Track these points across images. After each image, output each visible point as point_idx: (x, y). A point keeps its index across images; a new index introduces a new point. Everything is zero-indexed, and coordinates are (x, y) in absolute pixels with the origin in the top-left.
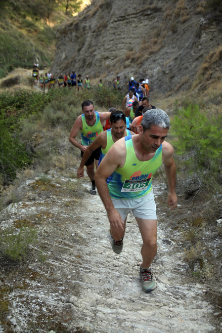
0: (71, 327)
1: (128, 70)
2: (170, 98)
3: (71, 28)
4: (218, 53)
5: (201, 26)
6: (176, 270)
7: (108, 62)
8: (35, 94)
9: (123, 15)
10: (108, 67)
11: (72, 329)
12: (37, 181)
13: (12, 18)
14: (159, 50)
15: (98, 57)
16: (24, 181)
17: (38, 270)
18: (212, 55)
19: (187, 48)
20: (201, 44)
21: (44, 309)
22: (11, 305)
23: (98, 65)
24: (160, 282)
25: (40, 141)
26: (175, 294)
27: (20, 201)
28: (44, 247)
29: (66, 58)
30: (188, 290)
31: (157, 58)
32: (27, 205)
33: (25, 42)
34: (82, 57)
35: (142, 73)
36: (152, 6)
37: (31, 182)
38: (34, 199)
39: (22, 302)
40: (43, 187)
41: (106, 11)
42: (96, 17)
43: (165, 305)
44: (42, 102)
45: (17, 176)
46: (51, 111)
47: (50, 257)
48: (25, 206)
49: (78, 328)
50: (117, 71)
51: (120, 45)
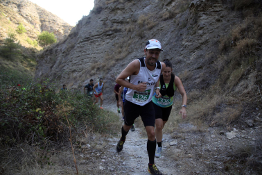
3: (47, 53)
7: (75, 75)
9: (87, 36)
10: (75, 78)
15: (67, 70)
23: (66, 77)
29: (42, 75)
31: (125, 63)
33: (27, 74)
34: (53, 72)
36: (112, 29)
41: (74, 38)
42: (66, 43)
51: (85, 60)
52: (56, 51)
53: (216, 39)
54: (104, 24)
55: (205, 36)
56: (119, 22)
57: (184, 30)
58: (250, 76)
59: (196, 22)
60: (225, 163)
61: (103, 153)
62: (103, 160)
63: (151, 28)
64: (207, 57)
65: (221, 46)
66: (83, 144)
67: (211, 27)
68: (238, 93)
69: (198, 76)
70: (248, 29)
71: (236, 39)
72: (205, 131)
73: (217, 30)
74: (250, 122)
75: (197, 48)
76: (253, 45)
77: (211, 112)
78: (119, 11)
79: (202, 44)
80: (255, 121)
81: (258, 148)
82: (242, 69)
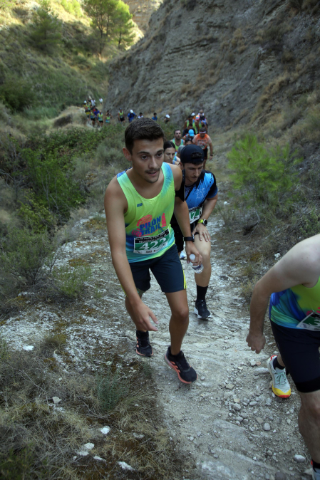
0: (127, 358)
1: (184, 104)
2: (228, 132)
3: (124, 62)
4: (277, 84)
5: (259, 56)
6: (232, 305)
7: (163, 97)
8: (88, 132)
9: (177, 46)
10: (163, 101)
11: (128, 360)
12: (91, 220)
13: (64, 56)
14: (216, 82)
15: (153, 91)
16: (79, 220)
17: (94, 307)
18: (272, 86)
19: (246, 79)
20: (259, 75)
21: (101, 342)
22: (69, 339)
23: (152, 99)
24: (216, 316)
25: (94, 180)
26: (231, 327)
27: (75, 240)
28: (99, 285)
29: (119, 94)
30: (244, 323)
31: (214, 90)
32: (82, 245)
33: (76, 79)
34: (135, 92)
35: (198, 106)
36: (208, 37)
37: (85, 221)
38: (89, 238)
39: (79, 336)
40: (97, 226)
41: (160, 43)
42: (150, 49)
43: (220, 337)
44: (95, 140)
45: (71, 216)
46: (105, 148)
47: (105, 295)
48: (79, 245)
49: (134, 359)
50: (173, 105)
51: (175, 78)
52: (137, 62)
54: (199, 28)
56: (216, 27)
63: (241, 52)
78: (217, 10)
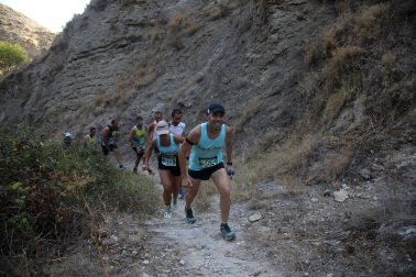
3: (12, 80)
7: (67, 116)
9: (85, 50)
10: (68, 121)
15: (53, 109)
23: (52, 120)
34: (27, 113)
36: (127, 36)
41: (61, 52)
42: (47, 61)
50: (84, 121)
51: (83, 90)
52: (30, 76)
53: (298, 48)
54: (113, 28)
55: (281, 44)
56: (137, 25)
57: (247, 34)
58: (356, 102)
59: (266, 22)
60: (344, 241)
61: (142, 248)
62: (146, 262)
63: (192, 33)
64: (287, 76)
65: (308, 58)
66: (104, 236)
67: (290, 29)
68: (342, 129)
69: (275, 106)
70: (346, 31)
71: (330, 47)
72: (301, 193)
73: (298, 33)
74: (365, 172)
75: (270, 63)
76: (356, 56)
77: (304, 162)
78: (136, 6)
79: (278, 55)
80: (372, 170)
81: (387, 211)
82: (344, 93)
